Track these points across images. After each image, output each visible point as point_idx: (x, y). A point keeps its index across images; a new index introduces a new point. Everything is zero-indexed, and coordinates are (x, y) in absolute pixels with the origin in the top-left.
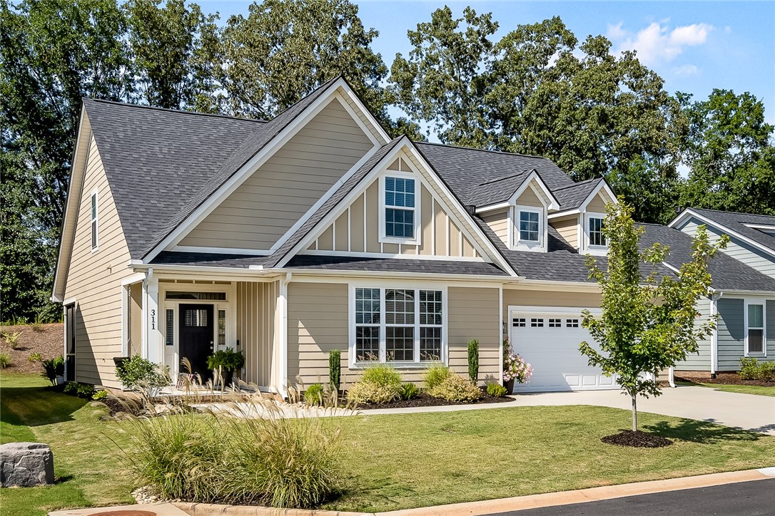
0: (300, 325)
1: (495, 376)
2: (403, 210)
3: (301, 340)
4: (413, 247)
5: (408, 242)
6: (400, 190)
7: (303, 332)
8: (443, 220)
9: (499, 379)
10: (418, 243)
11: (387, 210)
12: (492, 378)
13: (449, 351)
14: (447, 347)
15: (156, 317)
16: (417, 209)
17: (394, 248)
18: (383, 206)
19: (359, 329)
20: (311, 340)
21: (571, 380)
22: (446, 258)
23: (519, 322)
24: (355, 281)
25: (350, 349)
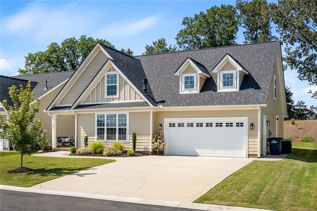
0: (81, 127)
1: (148, 147)
2: (113, 86)
3: (81, 132)
4: (116, 98)
5: (115, 97)
6: (112, 78)
7: (82, 130)
8: (127, 87)
9: (149, 149)
10: (118, 97)
11: (108, 86)
12: (147, 148)
13: (129, 137)
14: (128, 135)
15: (54, 125)
16: (117, 85)
17: (109, 100)
18: (106, 85)
19: (98, 129)
20: (84, 132)
21: (198, 151)
22: (128, 101)
23: (172, 125)
24: (97, 112)
25: (95, 136)
